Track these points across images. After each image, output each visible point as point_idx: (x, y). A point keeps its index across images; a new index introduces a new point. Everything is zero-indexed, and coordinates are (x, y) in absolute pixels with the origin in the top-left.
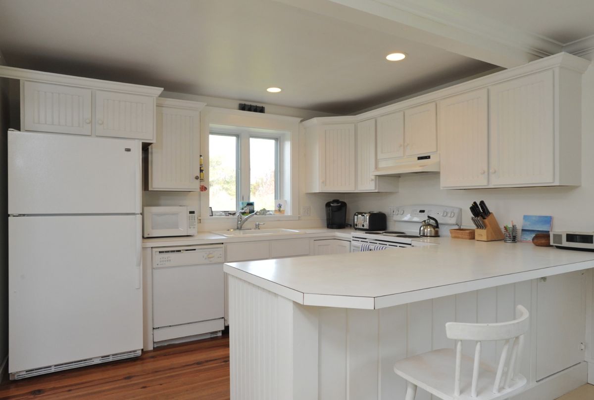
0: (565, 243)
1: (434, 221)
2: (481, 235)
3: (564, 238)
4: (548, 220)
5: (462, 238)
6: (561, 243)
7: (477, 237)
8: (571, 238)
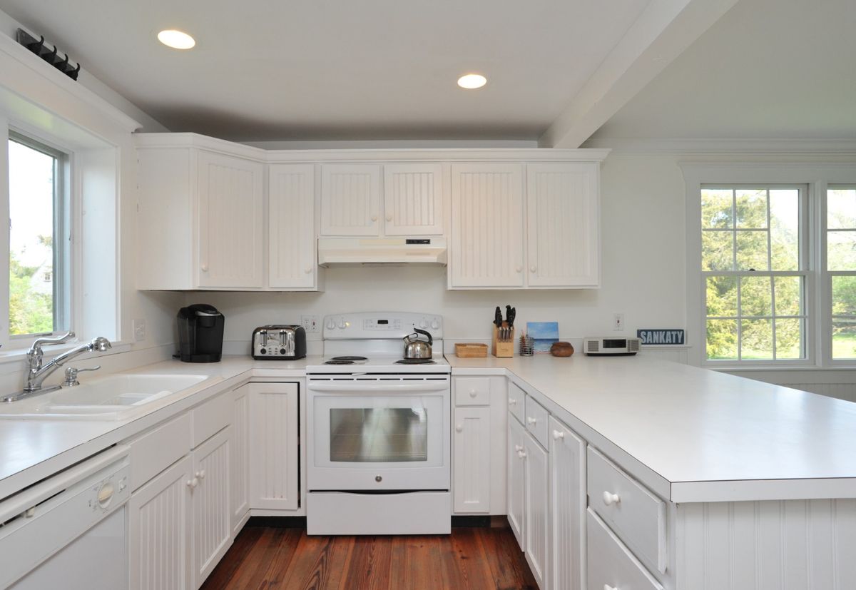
0: (602, 350)
1: (425, 336)
2: (507, 350)
3: (601, 344)
4: (554, 327)
5: (478, 357)
6: (597, 350)
7: (498, 354)
8: (608, 343)
